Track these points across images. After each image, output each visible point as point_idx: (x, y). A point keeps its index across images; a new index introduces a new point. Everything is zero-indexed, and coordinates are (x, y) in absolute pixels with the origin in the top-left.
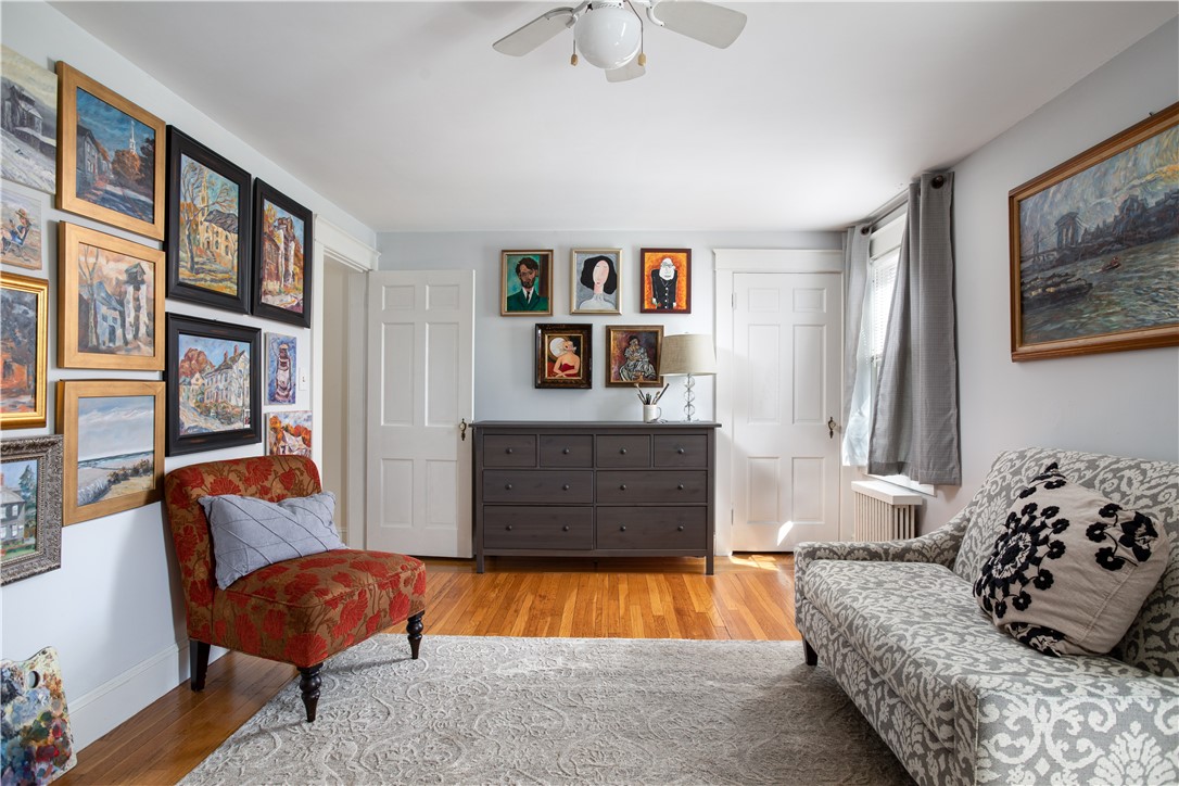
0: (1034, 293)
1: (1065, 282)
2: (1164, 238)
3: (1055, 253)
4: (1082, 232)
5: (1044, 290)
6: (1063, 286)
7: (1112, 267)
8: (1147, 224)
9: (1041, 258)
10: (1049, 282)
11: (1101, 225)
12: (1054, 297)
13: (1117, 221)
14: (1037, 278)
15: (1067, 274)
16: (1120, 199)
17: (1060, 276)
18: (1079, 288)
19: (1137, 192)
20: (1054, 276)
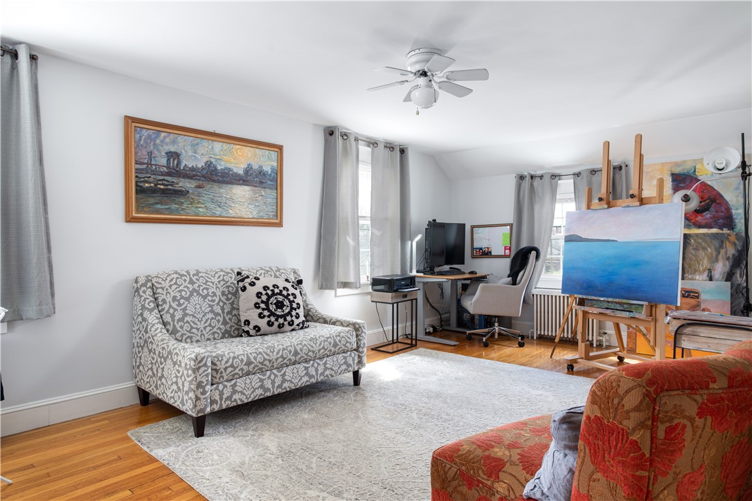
0: (147, 185)
1: (172, 185)
2: (224, 183)
3: (165, 168)
4: (184, 165)
5: (156, 185)
6: (169, 187)
7: (199, 187)
8: (216, 175)
9: (154, 167)
10: (160, 182)
11: (195, 166)
12: (164, 192)
13: (203, 169)
14: (150, 177)
15: (173, 182)
16: (205, 159)
17: (168, 182)
18: (180, 191)
19: (213, 160)
20: (163, 180)
